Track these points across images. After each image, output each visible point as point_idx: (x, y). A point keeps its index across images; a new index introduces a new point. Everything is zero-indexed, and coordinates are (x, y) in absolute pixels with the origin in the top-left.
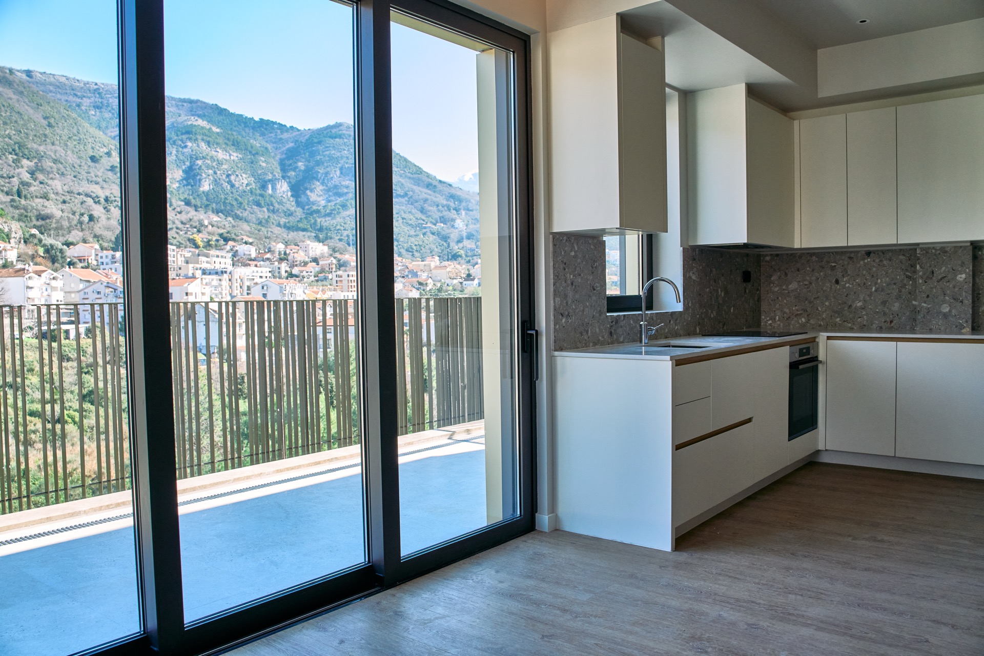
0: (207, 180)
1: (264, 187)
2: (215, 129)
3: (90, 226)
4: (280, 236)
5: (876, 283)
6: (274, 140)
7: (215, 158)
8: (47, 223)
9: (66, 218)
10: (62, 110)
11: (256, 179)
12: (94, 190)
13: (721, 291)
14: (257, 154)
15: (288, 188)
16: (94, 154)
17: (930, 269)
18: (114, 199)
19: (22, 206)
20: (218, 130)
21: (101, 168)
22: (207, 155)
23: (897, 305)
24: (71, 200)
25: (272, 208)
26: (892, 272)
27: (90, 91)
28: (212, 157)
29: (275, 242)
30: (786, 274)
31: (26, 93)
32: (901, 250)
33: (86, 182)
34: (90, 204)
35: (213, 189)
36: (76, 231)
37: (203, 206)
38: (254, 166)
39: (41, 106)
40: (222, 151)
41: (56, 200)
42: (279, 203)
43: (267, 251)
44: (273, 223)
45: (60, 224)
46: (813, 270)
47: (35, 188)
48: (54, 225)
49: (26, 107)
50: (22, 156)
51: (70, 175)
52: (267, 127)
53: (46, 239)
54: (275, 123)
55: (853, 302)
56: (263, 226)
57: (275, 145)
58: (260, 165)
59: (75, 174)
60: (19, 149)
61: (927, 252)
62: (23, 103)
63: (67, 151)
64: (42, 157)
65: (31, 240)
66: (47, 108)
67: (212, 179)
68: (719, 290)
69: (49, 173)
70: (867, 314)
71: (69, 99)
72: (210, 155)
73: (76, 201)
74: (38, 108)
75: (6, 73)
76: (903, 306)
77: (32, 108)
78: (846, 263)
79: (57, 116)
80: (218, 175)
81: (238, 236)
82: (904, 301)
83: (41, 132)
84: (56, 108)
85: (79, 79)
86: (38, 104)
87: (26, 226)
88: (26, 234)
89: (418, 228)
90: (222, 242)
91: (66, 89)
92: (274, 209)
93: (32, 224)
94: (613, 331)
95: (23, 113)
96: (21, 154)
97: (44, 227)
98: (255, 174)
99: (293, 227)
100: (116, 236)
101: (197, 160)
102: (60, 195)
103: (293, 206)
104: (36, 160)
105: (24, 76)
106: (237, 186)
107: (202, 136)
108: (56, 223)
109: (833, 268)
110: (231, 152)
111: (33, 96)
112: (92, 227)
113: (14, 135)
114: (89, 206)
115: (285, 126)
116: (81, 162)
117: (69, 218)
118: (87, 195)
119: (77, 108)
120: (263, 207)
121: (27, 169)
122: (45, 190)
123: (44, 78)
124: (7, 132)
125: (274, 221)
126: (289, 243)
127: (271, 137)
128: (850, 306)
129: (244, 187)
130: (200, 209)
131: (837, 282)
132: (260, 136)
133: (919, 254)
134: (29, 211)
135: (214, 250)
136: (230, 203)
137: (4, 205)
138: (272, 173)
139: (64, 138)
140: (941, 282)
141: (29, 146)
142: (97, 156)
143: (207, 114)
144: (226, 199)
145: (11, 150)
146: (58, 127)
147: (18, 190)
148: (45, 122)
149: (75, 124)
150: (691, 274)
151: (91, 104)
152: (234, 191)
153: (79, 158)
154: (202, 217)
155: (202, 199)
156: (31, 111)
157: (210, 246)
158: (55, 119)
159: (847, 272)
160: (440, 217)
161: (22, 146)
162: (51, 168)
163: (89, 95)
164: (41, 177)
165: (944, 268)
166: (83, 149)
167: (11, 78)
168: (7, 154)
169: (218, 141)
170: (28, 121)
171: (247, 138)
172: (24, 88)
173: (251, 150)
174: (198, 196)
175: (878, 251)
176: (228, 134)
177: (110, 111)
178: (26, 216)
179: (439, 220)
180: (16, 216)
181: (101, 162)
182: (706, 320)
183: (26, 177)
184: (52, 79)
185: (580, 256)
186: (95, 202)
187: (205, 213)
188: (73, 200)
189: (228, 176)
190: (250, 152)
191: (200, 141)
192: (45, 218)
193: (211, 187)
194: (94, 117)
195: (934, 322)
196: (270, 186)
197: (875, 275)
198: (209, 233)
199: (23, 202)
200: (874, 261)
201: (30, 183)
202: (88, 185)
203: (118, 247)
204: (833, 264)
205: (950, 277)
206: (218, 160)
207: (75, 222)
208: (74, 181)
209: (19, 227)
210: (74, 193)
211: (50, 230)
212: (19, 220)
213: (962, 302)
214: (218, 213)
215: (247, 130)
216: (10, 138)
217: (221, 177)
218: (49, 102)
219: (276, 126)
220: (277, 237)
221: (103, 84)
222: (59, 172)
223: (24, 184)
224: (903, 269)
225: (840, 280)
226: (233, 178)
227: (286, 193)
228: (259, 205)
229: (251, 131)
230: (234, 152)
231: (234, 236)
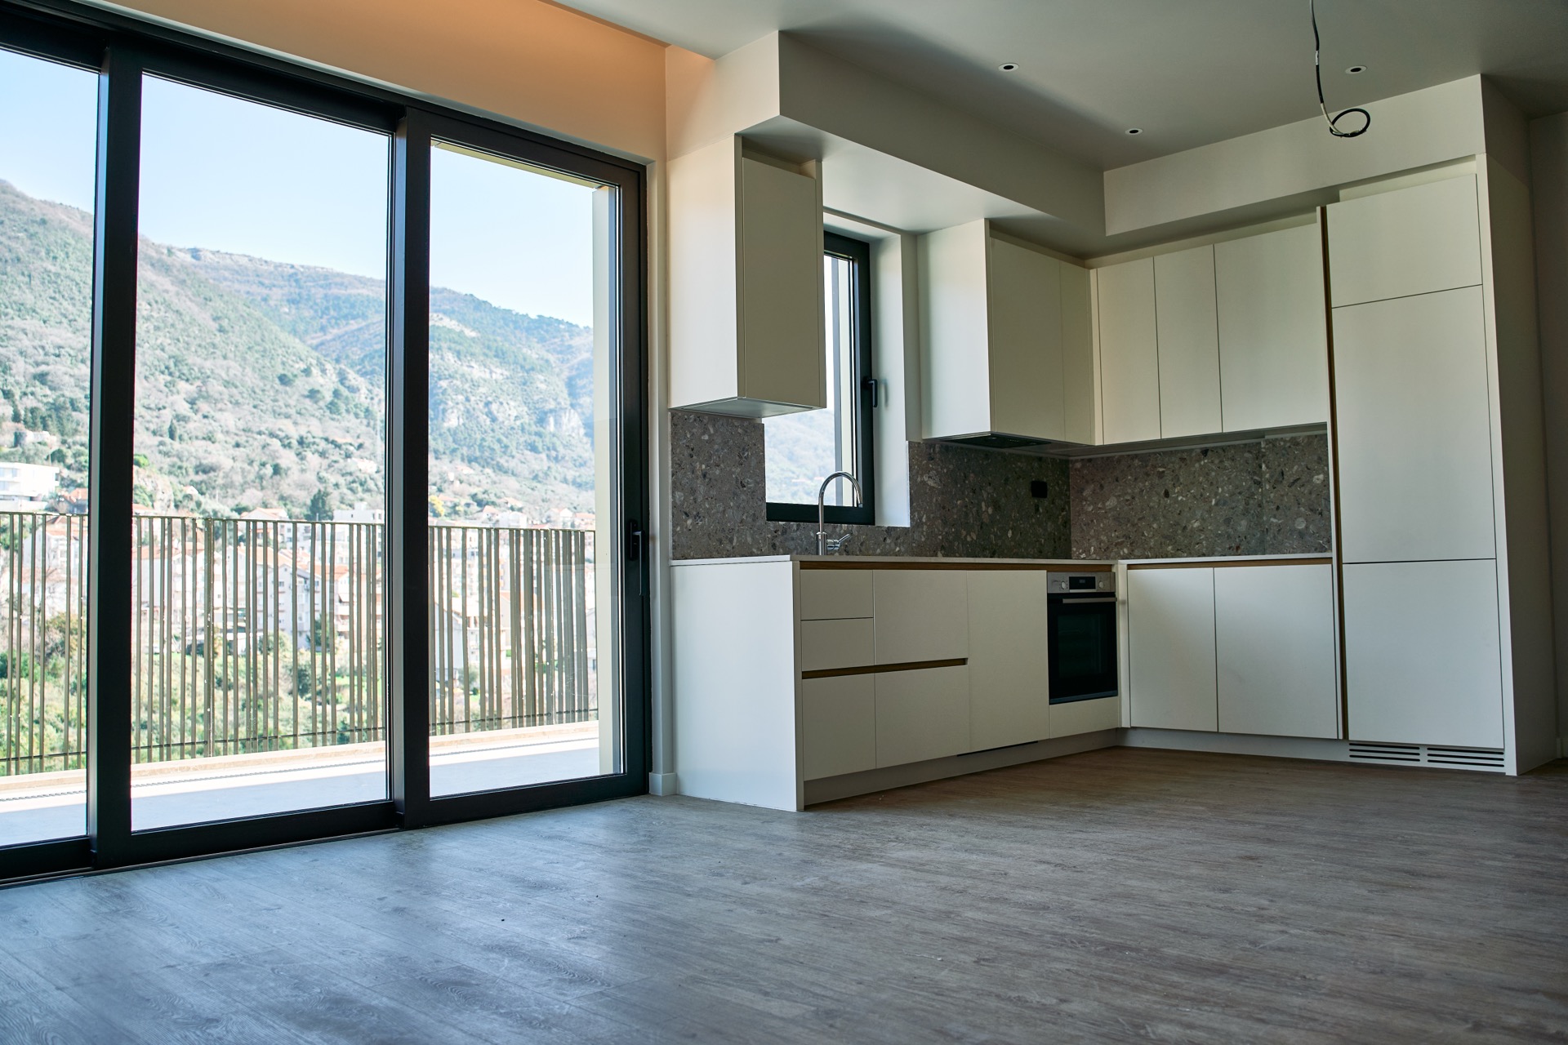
0: (455, 411)
1: (541, 421)
2: (470, 333)
3: (274, 481)
4: (566, 498)
5: (1216, 494)
6: (559, 349)
7: (467, 376)
8: (210, 478)
9: (240, 470)
10: (241, 307)
11: (530, 409)
12: (281, 427)
13: (987, 506)
14: (533, 369)
15: (580, 423)
16: (285, 372)
17: (1279, 469)
18: (312, 440)
19: (174, 453)
20: (473, 334)
21: (294, 393)
22: (456, 372)
23: (1244, 523)
24: (247, 442)
25: (554, 453)
26: (1236, 476)
27: (283, 277)
28: (463, 375)
29: (557, 507)
30: (1102, 487)
31: (189, 282)
32: (1245, 445)
33: (272, 415)
34: (276, 448)
35: (464, 424)
36: (254, 491)
37: (447, 452)
38: (528, 389)
39: (210, 300)
40: (479, 365)
41: (226, 442)
42: (565, 446)
43: (544, 521)
44: (555, 478)
45: (229, 480)
46: (1136, 479)
47: (196, 425)
48: (220, 481)
49: (189, 303)
50: (179, 377)
51: (248, 404)
52: (549, 328)
53: (206, 503)
54: (560, 322)
55: (1189, 521)
56: (539, 482)
57: (560, 356)
58: (537, 388)
59: (256, 403)
60: (176, 365)
61: (1274, 445)
62: (184, 298)
63: (244, 368)
64: (208, 377)
65: (185, 503)
66: (218, 303)
67: (462, 408)
68: (983, 504)
69: (216, 401)
70: (1207, 538)
71: (251, 291)
72: (460, 372)
73: (256, 443)
74: (206, 304)
75: (163, 253)
76: (1252, 523)
77: (198, 304)
78: (1177, 466)
79: (233, 316)
80: (472, 402)
81: (499, 498)
82: (1253, 518)
83: (208, 340)
84: (232, 303)
85: (268, 259)
86: (206, 299)
87: (180, 483)
88: (178, 493)
89: (784, 486)
90: (475, 507)
91: (248, 275)
92: (557, 456)
93: (188, 480)
94: (778, 544)
95: (184, 312)
96: (177, 374)
97: (206, 484)
98: (530, 400)
99: (587, 483)
100: (312, 498)
101: (440, 379)
102: (233, 436)
103: (586, 451)
104: (198, 383)
105: (188, 258)
106: (501, 419)
107: (448, 343)
108: (224, 477)
109: (1161, 475)
110: (493, 368)
111: (200, 286)
112: (278, 484)
113: (169, 344)
114: (275, 451)
115: (577, 326)
116: (265, 385)
117: (243, 470)
118: (272, 435)
119: (263, 303)
120: (540, 453)
121: (185, 396)
122: (210, 428)
123: (217, 260)
124: (159, 342)
125: (557, 475)
126: (578, 508)
127: (555, 343)
128: (1185, 528)
129: (512, 422)
130: (443, 456)
131: (1167, 494)
132: (538, 343)
133: (1264, 448)
134: (185, 459)
135: (462, 518)
136: (489, 447)
137: (149, 451)
138: (555, 400)
139: (241, 348)
140: (1293, 487)
141: (190, 361)
142: (289, 375)
143: (456, 309)
144: (483, 439)
145: (163, 368)
146: (233, 332)
147: (171, 427)
148: (214, 326)
149: (259, 326)
150: (926, 479)
151: (285, 298)
152: (496, 427)
153: (263, 378)
154: (445, 468)
155: (446, 440)
156: (196, 309)
157: (456, 513)
158: (229, 320)
159: (1178, 479)
160: (820, 467)
161: (179, 362)
162: (221, 394)
163: (282, 283)
164: (204, 407)
165: (1296, 468)
166: (268, 364)
167: (168, 260)
168: (157, 373)
169: (473, 350)
170: (190, 323)
171: (518, 345)
172: (188, 274)
173: (523, 363)
174: (440, 435)
175: (1216, 447)
176: (489, 340)
177: (311, 307)
178: (180, 468)
179: (817, 472)
180: (166, 467)
181: (295, 384)
182: (956, 544)
183: (184, 408)
184: (228, 261)
185: (719, 440)
186: (284, 446)
187: (451, 462)
188: (250, 442)
189: (487, 404)
190: (522, 367)
191: (445, 350)
192: (207, 469)
193: (461, 421)
194: (287, 317)
195: (1287, 544)
196: (552, 420)
197: (1214, 482)
198: (456, 494)
199: (176, 444)
200: (1212, 462)
201: (189, 418)
202: (274, 420)
203: (315, 514)
204: (1161, 470)
205: (1304, 479)
206: (472, 381)
207: (252, 477)
208: (253, 413)
209: (169, 483)
210: (252, 432)
211: (214, 488)
212: (170, 473)
213: (1321, 513)
214: (470, 461)
215: (517, 332)
216: (163, 350)
217: (476, 406)
218: (222, 296)
219: (562, 327)
220: (560, 499)
221: (302, 267)
222: (233, 400)
223: (180, 418)
224: (1249, 472)
225: (1170, 491)
226: (494, 407)
227: (576, 431)
228: (533, 448)
229: (524, 334)
230: (497, 367)
231: (494, 499)
